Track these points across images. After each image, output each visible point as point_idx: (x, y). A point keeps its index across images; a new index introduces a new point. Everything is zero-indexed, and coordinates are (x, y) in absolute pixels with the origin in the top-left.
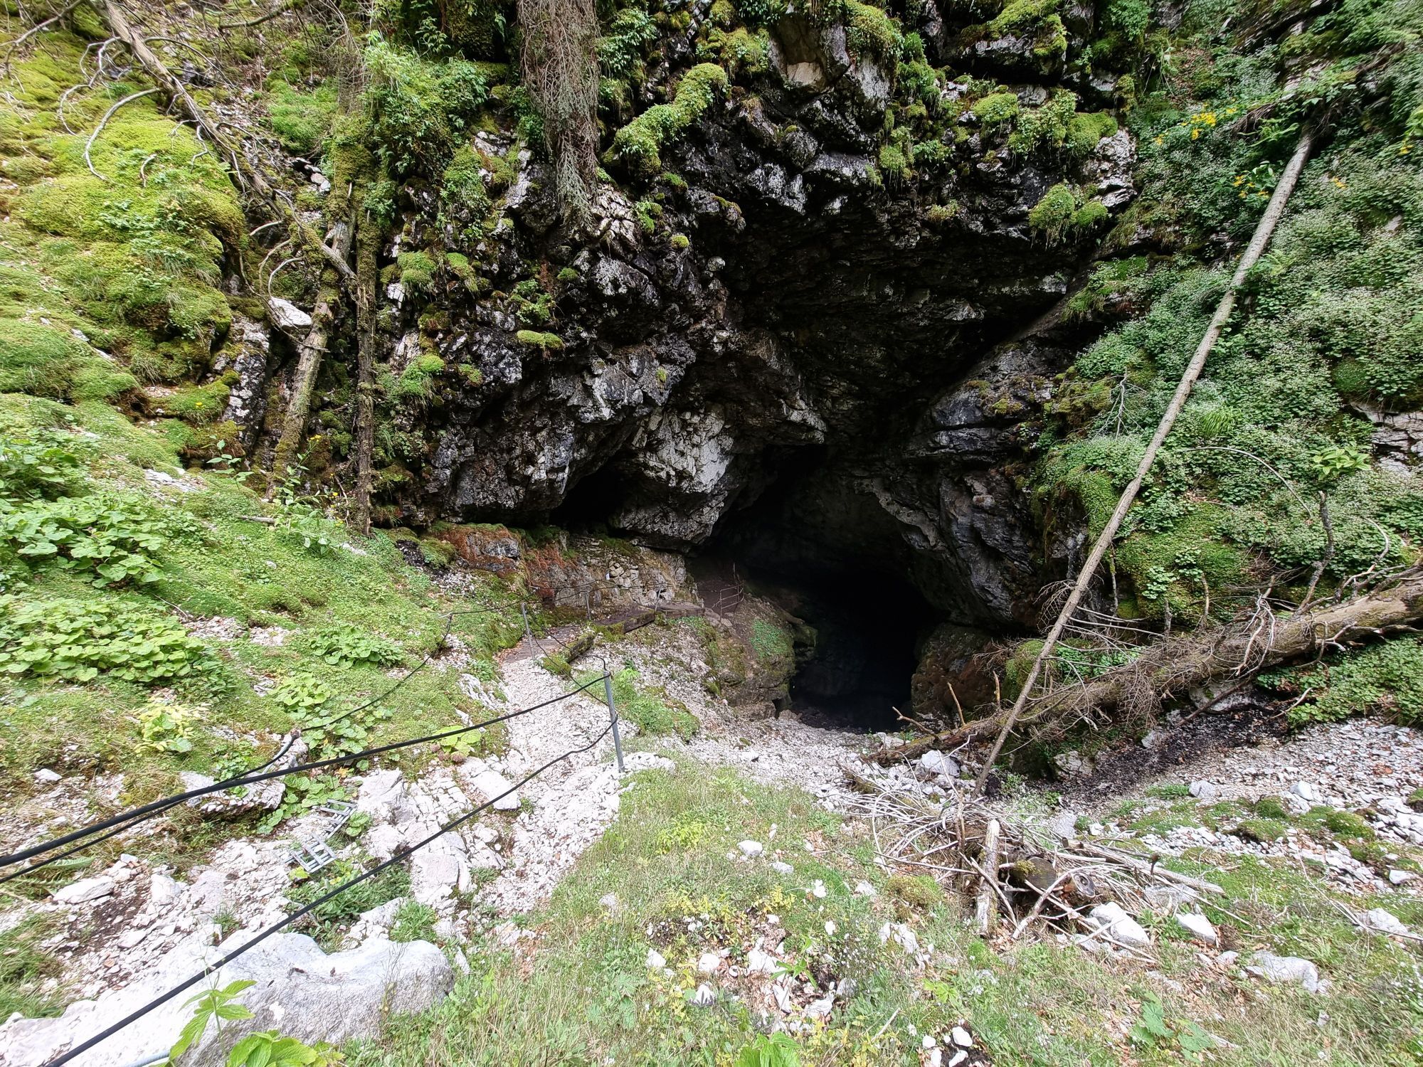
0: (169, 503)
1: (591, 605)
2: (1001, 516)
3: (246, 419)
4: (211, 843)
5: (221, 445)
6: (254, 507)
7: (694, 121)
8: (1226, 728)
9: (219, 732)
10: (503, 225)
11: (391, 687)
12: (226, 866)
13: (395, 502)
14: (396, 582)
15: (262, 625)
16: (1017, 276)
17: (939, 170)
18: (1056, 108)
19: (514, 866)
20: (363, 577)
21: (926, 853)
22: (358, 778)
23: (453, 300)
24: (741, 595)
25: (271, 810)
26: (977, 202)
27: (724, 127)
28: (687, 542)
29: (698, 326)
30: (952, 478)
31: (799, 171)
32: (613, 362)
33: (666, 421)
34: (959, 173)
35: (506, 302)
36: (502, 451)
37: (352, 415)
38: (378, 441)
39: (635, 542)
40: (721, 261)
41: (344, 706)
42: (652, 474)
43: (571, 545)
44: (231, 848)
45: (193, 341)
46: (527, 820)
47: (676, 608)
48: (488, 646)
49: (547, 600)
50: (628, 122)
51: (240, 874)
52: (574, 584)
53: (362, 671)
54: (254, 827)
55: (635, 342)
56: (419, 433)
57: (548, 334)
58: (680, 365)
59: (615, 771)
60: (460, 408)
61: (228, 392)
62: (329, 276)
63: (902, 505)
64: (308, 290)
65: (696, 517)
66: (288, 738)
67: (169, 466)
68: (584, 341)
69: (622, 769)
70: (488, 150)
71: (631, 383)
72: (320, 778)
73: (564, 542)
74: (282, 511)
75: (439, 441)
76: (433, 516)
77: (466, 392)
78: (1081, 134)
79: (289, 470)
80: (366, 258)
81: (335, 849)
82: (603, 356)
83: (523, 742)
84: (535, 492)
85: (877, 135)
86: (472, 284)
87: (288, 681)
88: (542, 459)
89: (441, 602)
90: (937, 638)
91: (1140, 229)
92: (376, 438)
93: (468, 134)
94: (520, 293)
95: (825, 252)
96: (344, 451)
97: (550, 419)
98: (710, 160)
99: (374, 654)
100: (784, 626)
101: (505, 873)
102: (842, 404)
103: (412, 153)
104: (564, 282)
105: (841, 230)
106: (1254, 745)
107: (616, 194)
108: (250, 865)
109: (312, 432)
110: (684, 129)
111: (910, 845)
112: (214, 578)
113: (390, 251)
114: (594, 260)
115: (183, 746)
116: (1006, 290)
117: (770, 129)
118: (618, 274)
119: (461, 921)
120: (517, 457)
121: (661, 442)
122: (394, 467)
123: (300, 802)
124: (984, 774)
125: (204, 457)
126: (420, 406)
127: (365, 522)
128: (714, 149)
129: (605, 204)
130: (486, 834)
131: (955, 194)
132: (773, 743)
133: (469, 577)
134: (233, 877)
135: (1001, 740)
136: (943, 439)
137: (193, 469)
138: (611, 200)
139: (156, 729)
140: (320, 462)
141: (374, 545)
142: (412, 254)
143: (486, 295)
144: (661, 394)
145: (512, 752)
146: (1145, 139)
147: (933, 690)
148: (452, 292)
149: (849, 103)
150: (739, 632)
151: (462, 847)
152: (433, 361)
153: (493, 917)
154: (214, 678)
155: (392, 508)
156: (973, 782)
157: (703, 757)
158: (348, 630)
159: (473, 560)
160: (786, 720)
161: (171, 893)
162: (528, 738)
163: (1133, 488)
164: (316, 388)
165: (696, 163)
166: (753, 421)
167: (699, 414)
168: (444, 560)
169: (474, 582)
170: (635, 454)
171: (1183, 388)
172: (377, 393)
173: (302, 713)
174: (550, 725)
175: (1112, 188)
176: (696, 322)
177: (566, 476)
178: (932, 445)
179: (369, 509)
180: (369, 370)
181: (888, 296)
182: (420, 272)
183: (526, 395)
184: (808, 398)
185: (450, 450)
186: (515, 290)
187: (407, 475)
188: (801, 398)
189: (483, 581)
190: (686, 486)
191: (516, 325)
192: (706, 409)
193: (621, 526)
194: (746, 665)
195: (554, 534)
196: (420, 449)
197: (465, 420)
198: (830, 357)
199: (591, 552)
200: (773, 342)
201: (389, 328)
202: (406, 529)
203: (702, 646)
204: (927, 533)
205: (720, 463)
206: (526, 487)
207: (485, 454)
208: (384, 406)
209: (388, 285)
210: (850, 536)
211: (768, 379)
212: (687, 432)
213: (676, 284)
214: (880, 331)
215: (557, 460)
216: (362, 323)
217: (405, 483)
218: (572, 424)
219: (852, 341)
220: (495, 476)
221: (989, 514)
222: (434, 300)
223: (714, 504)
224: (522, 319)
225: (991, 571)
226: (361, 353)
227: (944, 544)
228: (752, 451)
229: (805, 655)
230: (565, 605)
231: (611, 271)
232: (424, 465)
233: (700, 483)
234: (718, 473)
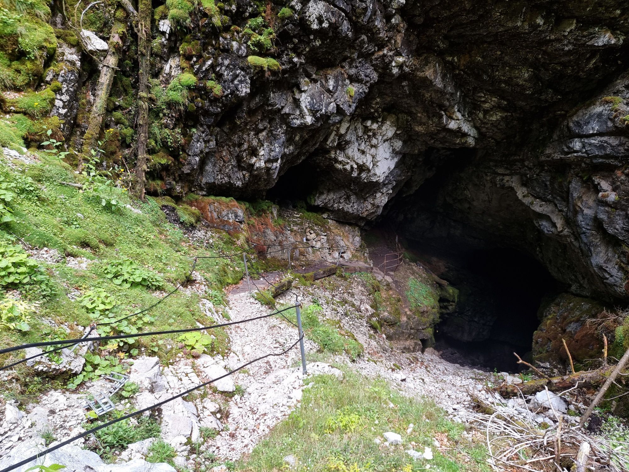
0: (18, 171)
1: (292, 258)
2: (623, 210)
3: (65, 115)
4: (40, 390)
5: (49, 133)
6: (70, 176)
9: (46, 321)
11: (155, 302)
12: (49, 406)
13: (161, 179)
14: (161, 233)
15: (74, 256)
19: (228, 430)
20: (139, 228)
21: (528, 461)
22: (131, 360)
23: (204, 33)
24: (401, 260)
25: (76, 374)
28: (362, 218)
29: (381, 53)
30: (581, 177)
32: (315, 81)
33: (352, 127)
35: (240, 34)
36: (234, 145)
37: (134, 116)
38: (151, 135)
39: (325, 216)
40: (402, 1)
41: (124, 312)
42: (340, 166)
43: (280, 215)
44: (51, 395)
45: (33, 60)
46: (238, 400)
47: (352, 265)
48: (221, 282)
49: (261, 253)
51: (57, 411)
52: (280, 243)
53: (136, 291)
54: (65, 384)
55: (332, 65)
56: (178, 130)
57: (269, 59)
58: (365, 84)
59: (300, 373)
60: (206, 113)
61: (54, 96)
62: (120, 14)
63: (536, 198)
64: (106, 24)
65: (371, 200)
66: (88, 329)
67: (17, 146)
68: (295, 64)
69: (305, 372)
71: (328, 97)
72: (107, 357)
73: (275, 213)
74: (88, 181)
75: (191, 136)
76: (186, 189)
77: (211, 101)
79: (93, 152)
80: (144, 2)
81: (115, 403)
82: (308, 76)
83: (240, 348)
84: (256, 176)
86: (217, 20)
87: (89, 293)
88: (262, 153)
89: (189, 250)
90: (558, 305)
92: (150, 133)
94: (250, 27)
96: (128, 140)
97: (269, 123)
99: (144, 280)
100: (432, 285)
101: (223, 433)
102: (492, 116)
104: (283, 19)
108: (62, 407)
109: (107, 126)
111: (516, 454)
112: (44, 222)
114: (305, 2)
115: (25, 327)
118: (322, 12)
119: (191, 461)
120: (245, 150)
121: (348, 143)
122: (161, 153)
123: (94, 371)
124: (588, 413)
125: (38, 141)
126: (179, 110)
127: (141, 191)
130: (212, 406)
132: (418, 370)
133: (209, 233)
134: (52, 412)
135: (604, 388)
136: (577, 145)
137: (32, 149)
139: (9, 315)
140: (112, 148)
141: (147, 207)
143: (226, 29)
144: (350, 106)
145: (232, 354)
147: (551, 345)
148: (203, 26)
150: (397, 287)
151: (195, 412)
152: (189, 78)
153: (212, 461)
154: (44, 286)
155: (159, 182)
156: (578, 419)
157: (364, 373)
158: (128, 263)
159: (212, 221)
160: (430, 355)
161: (17, 417)
162: (243, 346)
164: (110, 95)
166: (419, 129)
167: (377, 122)
168: (193, 220)
169: (213, 237)
170: (328, 151)
172: (151, 100)
173: (97, 314)
174: (259, 339)
176: (379, 50)
177: (278, 165)
178: (566, 150)
179: (144, 182)
180: (146, 83)
181: (539, 26)
182: (181, 11)
183: (253, 105)
184: (464, 111)
185: (199, 143)
186: (248, 25)
187: (170, 159)
188: (459, 111)
189: (219, 237)
190: (364, 176)
191: (247, 52)
192: (383, 119)
193: (316, 204)
194: (401, 311)
195: (268, 207)
196: (179, 141)
197: (210, 121)
198: (485, 77)
199: (294, 222)
200: (439, 66)
201: (160, 53)
202: (168, 197)
203: (370, 295)
204: (556, 221)
205: (391, 160)
206: (251, 172)
207: (223, 147)
208: (155, 110)
209: (159, 21)
210: (490, 220)
211: (433, 95)
212: (368, 135)
213: (366, 19)
214: (529, 55)
215: (273, 154)
216: (141, 49)
217: (168, 165)
218: (284, 127)
219: (505, 64)
220: (229, 163)
221: (612, 207)
222: (191, 32)
223: (385, 191)
224: (251, 47)
225: (609, 255)
226: (141, 71)
227: (570, 230)
228: (416, 151)
229: (448, 309)
230: (273, 257)
231: (317, 10)
232: (181, 153)
233: (375, 175)
234: (389, 168)
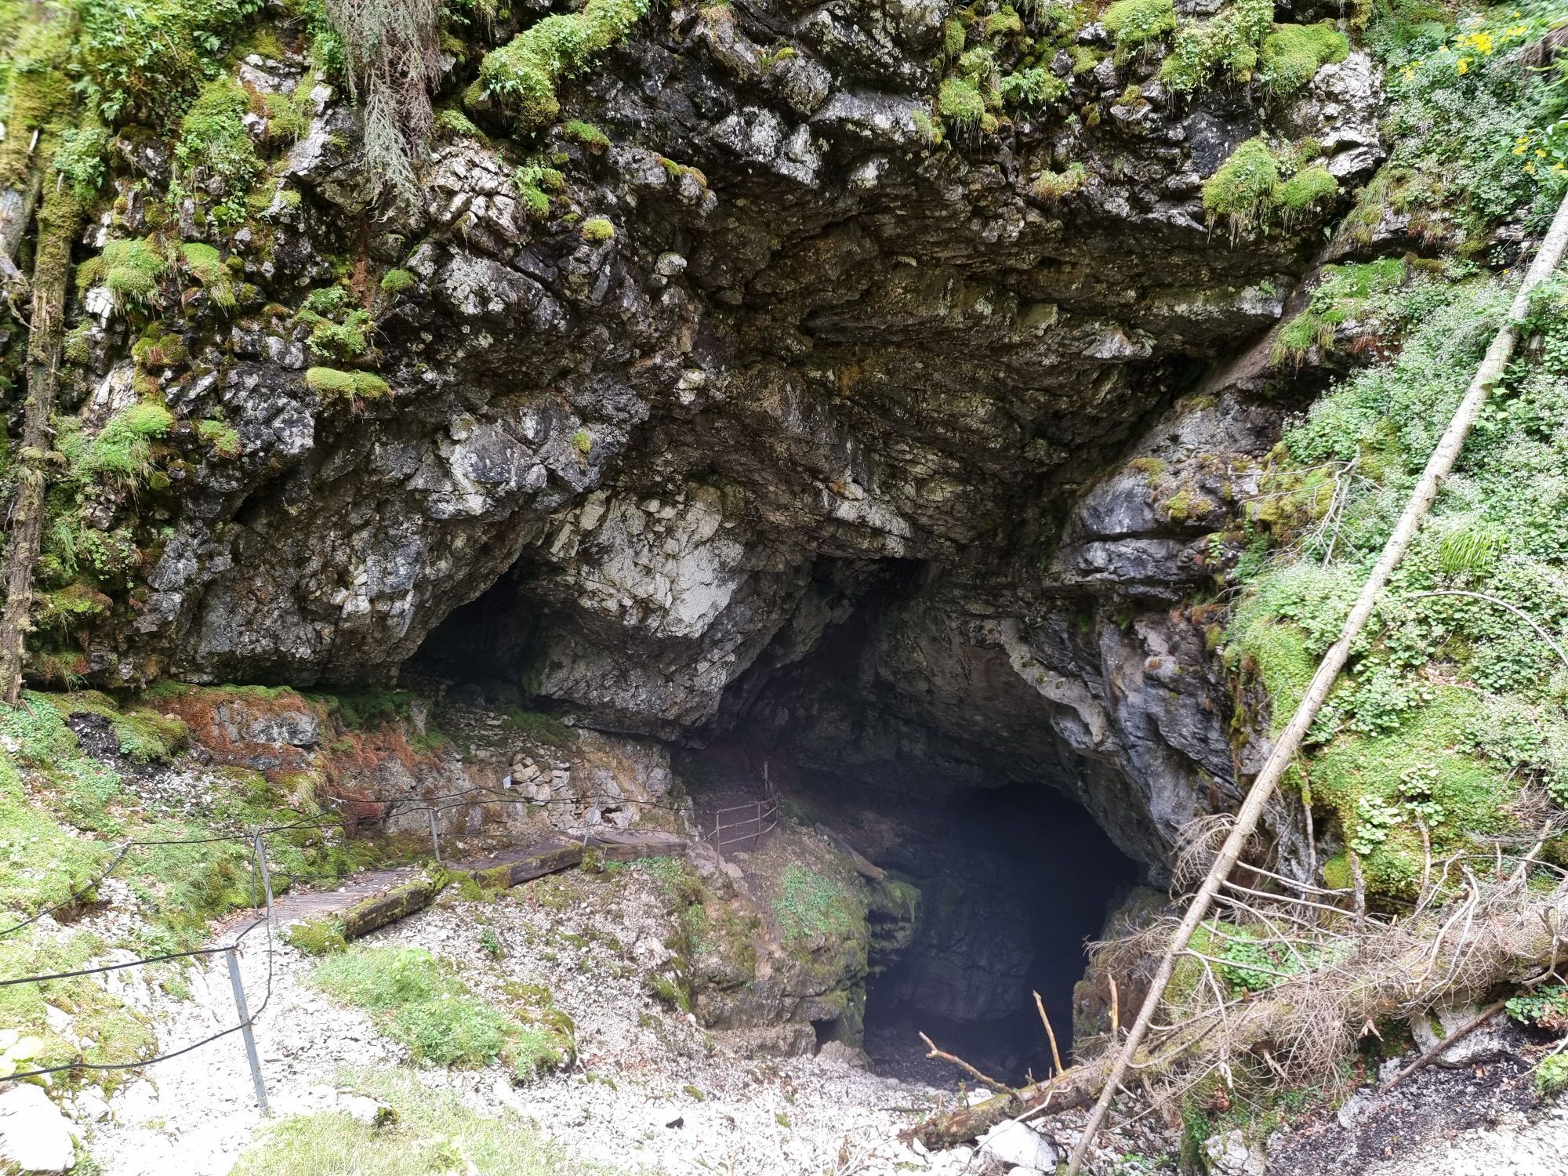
1: (460, 831)
2: (1191, 695)
7: (615, 41)
8: (1462, 1093)
10: (281, 200)
13: (77, 647)
16: (1199, 285)
17: (1052, 119)
18: (1237, 18)
23: (192, 318)
24: (772, 820)
26: (1117, 166)
27: (672, 50)
28: (667, 723)
29: (649, 363)
30: (1118, 625)
31: (805, 119)
32: (490, 420)
33: (614, 515)
34: (1084, 119)
35: (289, 323)
36: (284, 563)
38: (49, 545)
39: (569, 721)
40: (679, 260)
42: (586, 603)
43: (436, 724)
47: (639, 840)
49: (364, 822)
50: (505, 42)
52: (428, 795)
55: (530, 386)
56: (124, 532)
57: (362, 375)
58: (618, 425)
60: (201, 492)
63: (1047, 668)
65: (683, 679)
68: (429, 385)
70: (263, 83)
71: (523, 454)
73: (420, 721)
75: (163, 545)
76: (151, 671)
77: (211, 466)
78: (1284, 60)
80: (51, 250)
82: (472, 409)
84: (352, 632)
85: (933, 64)
86: (224, 293)
88: (361, 578)
91: (1389, 215)
92: (45, 540)
93: (231, 60)
94: (313, 307)
95: (867, 243)
97: (377, 511)
98: (650, 102)
100: (850, 882)
102: (932, 491)
103: (127, 91)
104: (391, 293)
105: (887, 210)
106: (1492, 1124)
107: (485, 154)
110: (595, 54)
113: (93, 236)
114: (442, 258)
116: (1181, 308)
117: (747, 54)
118: (486, 280)
120: (314, 575)
121: (606, 550)
122: (78, 587)
126: (127, 487)
127: (10, 682)
128: (655, 83)
129: (462, 172)
131: (1080, 155)
133: (208, 779)
135: (1103, 1102)
136: (1098, 555)
138: (472, 164)
141: (23, 720)
142: (127, 242)
143: (251, 310)
144: (583, 473)
146: (1395, 69)
148: (190, 305)
149: (877, 14)
150: (753, 889)
152: (154, 415)
155: (71, 657)
159: (221, 749)
160: (830, 1060)
163: (1335, 657)
165: (628, 107)
166: (776, 517)
167: (674, 504)
168: (161, 748)
169: (214, 787)
170: (558, 570)
171: (1424, 486)
172: (54, 465)
175: (1344, 146)
176: (645, 355)
177: (407, 606)
178: (1083, 566)
179: (21, 659)
180: (42, 428)
181: (982, 316)
182: (135, 272)
183: (329, 473)
184: (870, 480)
185: (183, 561)
186: (306, 303)
187: (100, 601)
188: (855, 481)
189: (233, 788)
190: (655, 624)
191: (305, 360)
192: (687, 496)
193: (544, 693)
194: (760, 952)
195: (399, 706)
196: (124, 558)
197: (211, 511)
198: (899, 413)
199: (481, 738)
200: (794, 389)
201: (84, 358)
202: (95, 693)
203: (670, 914)
204: (1089, 720)
205: (719, 586)
206: (336, 625)
207: (256, 568)
208: (65, 486)
209: (87, 290)
210: (978, 718)
211: (793, 448)
212: (655, 533)
213: (597, 295)
214: (981, 373)
215: (391, 580)
216: (35, 351)
217: (95, 616)
218: (419, 519)
219: (938, 387)
220: (273, 606)
221: (1171, 690)
222: (158, 317)
223: (716, 658)
224: (315, 349)
225: (1181, 794)
226: (31, 399)
227: (1117, 741)
228: (781, 567)
229: (894, 937)
230: (407, 833)
231: (473, 275)
232: (130, 585)
233: (681, 621)
234: (714, 605)
